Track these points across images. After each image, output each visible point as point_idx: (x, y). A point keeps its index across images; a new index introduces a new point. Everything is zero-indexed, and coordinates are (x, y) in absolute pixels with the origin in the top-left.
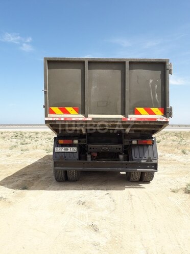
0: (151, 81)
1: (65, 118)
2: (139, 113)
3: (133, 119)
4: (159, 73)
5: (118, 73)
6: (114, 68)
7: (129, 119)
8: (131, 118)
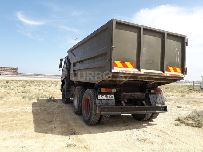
0: (176, 49)
1: (126, 71)
2: (170, 71)
3: (168, 75)
4: (180, 44)
5: (159, 40)
6: (157, 36)
7: (165, 75)
8: (167, 74)
